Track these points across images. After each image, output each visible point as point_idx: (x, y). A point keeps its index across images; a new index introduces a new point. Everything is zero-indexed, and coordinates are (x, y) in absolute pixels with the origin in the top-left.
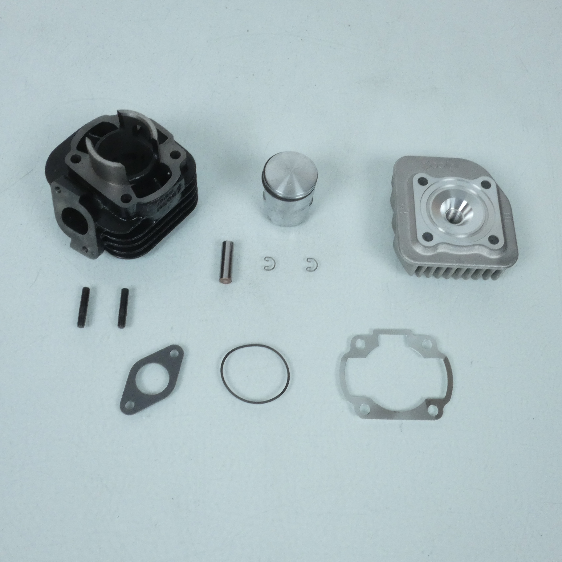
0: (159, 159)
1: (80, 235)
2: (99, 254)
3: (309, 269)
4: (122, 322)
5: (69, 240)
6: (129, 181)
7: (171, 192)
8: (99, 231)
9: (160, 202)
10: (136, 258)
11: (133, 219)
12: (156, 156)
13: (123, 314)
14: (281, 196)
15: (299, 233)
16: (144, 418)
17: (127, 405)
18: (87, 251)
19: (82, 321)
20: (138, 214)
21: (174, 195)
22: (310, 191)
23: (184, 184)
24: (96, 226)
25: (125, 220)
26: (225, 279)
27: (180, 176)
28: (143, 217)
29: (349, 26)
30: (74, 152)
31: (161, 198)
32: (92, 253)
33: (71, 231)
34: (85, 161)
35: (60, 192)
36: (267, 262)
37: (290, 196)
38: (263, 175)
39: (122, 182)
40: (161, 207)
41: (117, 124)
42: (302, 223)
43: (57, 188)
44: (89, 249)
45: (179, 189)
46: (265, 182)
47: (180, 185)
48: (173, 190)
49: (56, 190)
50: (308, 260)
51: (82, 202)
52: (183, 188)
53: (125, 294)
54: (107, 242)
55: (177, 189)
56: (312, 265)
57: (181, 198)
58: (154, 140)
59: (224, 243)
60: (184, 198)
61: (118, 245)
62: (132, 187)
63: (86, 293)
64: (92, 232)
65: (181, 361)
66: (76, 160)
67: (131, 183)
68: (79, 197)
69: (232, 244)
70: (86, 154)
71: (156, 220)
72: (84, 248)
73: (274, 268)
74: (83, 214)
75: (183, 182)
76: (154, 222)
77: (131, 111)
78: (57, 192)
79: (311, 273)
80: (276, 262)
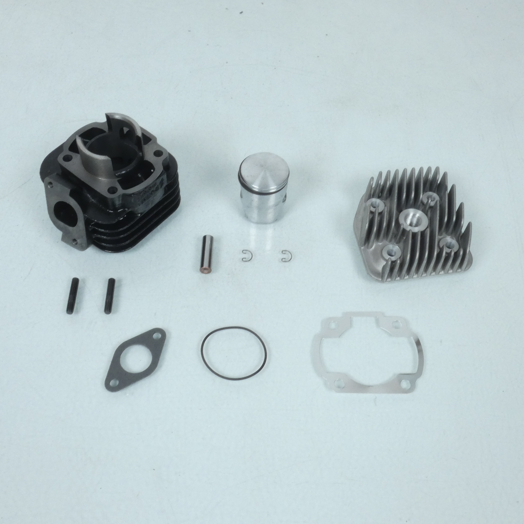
0: (143, 157)
1: (70, 228)
2: (87, 246)
3: (283, 260)
4: (108, 308)
5: (60, 233)
6: (115, 175)
7: (154, 185)
8: (87, 222)
9: (144, 194)
10: (123, 251)
11: (119, 211)
12: (141, 154)
13: (110, 301)
14: (257, 190)
15: (275, 229)
16: (128, 395)
17: (112, 383)
18: (76, 244)
19: (71, 308)
20: (123, 206)
21: (157, 189)
22: (283, 185)
23: (166, 179)
24: (85, 217)
25: (112, 212)
26: (205, 269)
27: (163, 171)
28: (128, 209)
29: (318, 57)
30: (67, 152)
31: (145, 191)
32: (81, 244)
33: (62, 224)
34: (76, 159)
35: (52, 187)
36: (245, 254)
37: (264, 190)
38: (239, 173)
39: (109, 176)
40: (145, 200)
41: (106, 128)
42: (276, 220)
43: (50, 183)
44: (78, 241)
45: (162, 183)
46: (241, 179)
47: (162, 180)
48: (156, 183)
49: (49, 185)
50: (283, 252)
51: (73, 194)
52: (165, 184)
53: (112, 283)
54: (95, 235)
55: (160, 183)
56: (287, 256)
57: (164, 195)
58: (138, 137)
59: (205, 238)
60: (166, 195)
61: (105, 237)
62: (119, 181)
63: (75, 283)
64: (81, 223)
65: (164, 343)
66: (67, 159)
67: (118, 177)
68: (69, 190)
69: (212, 238)
70: (77, 154)
71: (141, 214)
72: (75, 240)
73: (250, 260)
74: (73, 206)
75: (165, 177)
76: (139, 215)
77: (118, 114)
78: (49, 187)
79: (287, 264)
80: (253, 254)
